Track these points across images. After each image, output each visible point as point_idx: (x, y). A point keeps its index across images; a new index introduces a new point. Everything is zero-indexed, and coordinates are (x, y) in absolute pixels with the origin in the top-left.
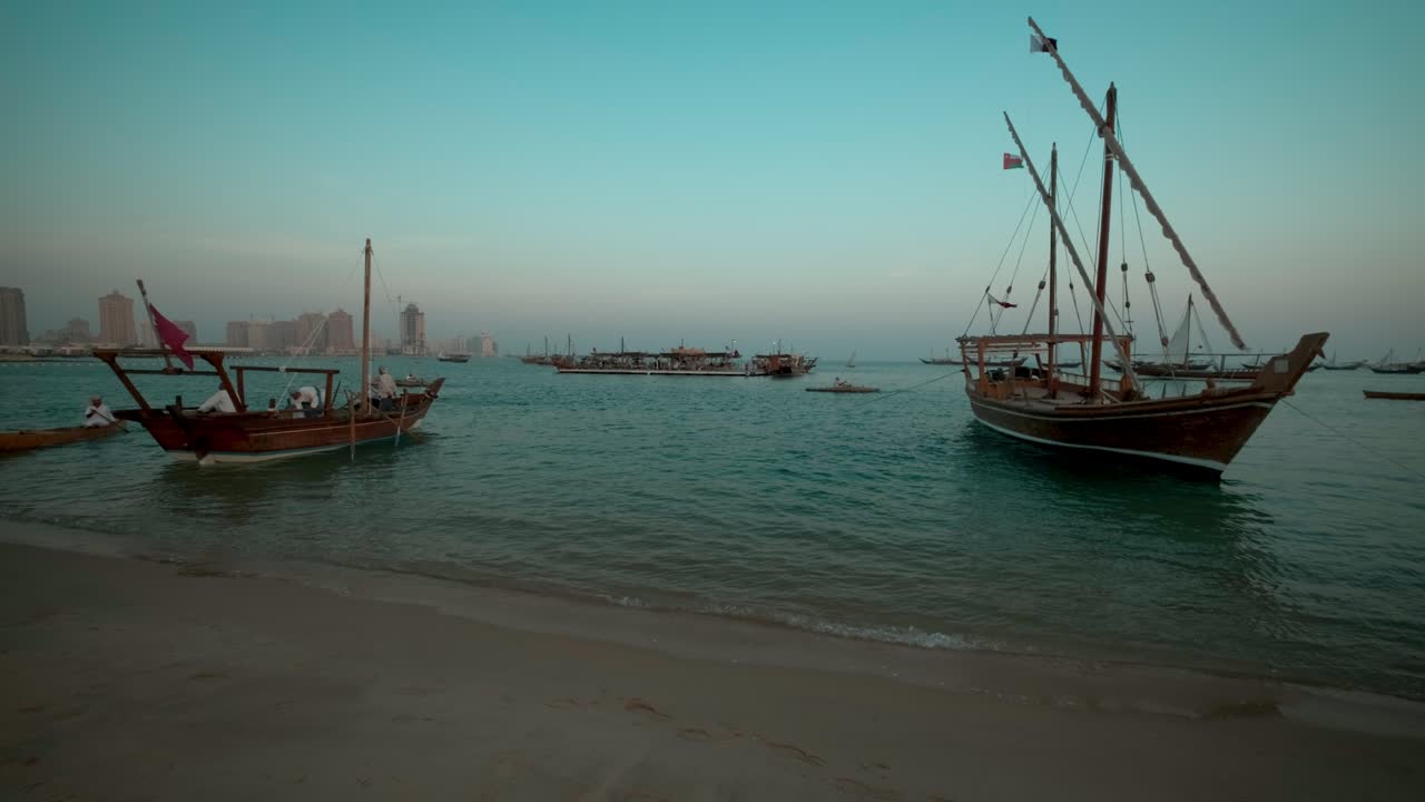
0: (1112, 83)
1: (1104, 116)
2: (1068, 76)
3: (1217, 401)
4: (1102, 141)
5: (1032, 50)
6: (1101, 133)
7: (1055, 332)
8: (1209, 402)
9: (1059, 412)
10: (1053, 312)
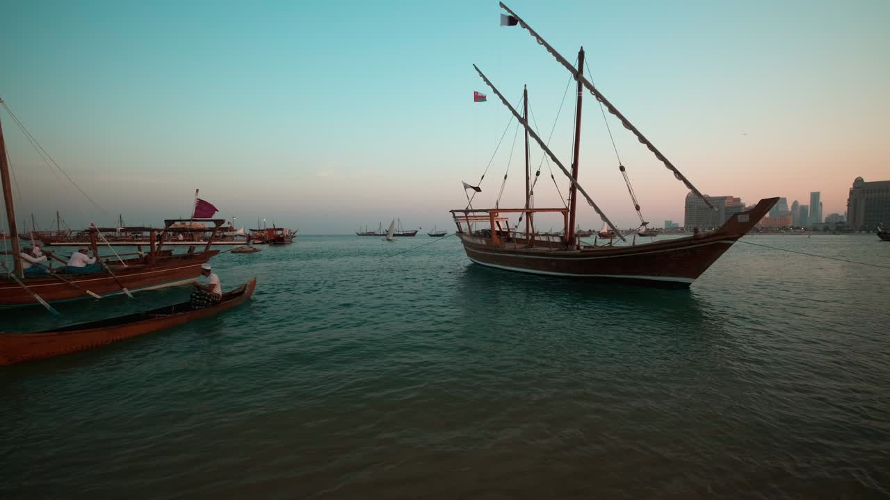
0: (582, 47)
1: (577, 68)
6: (575, 77)
7: (530, 207)
9: (583, 254)
10: (529, 194)
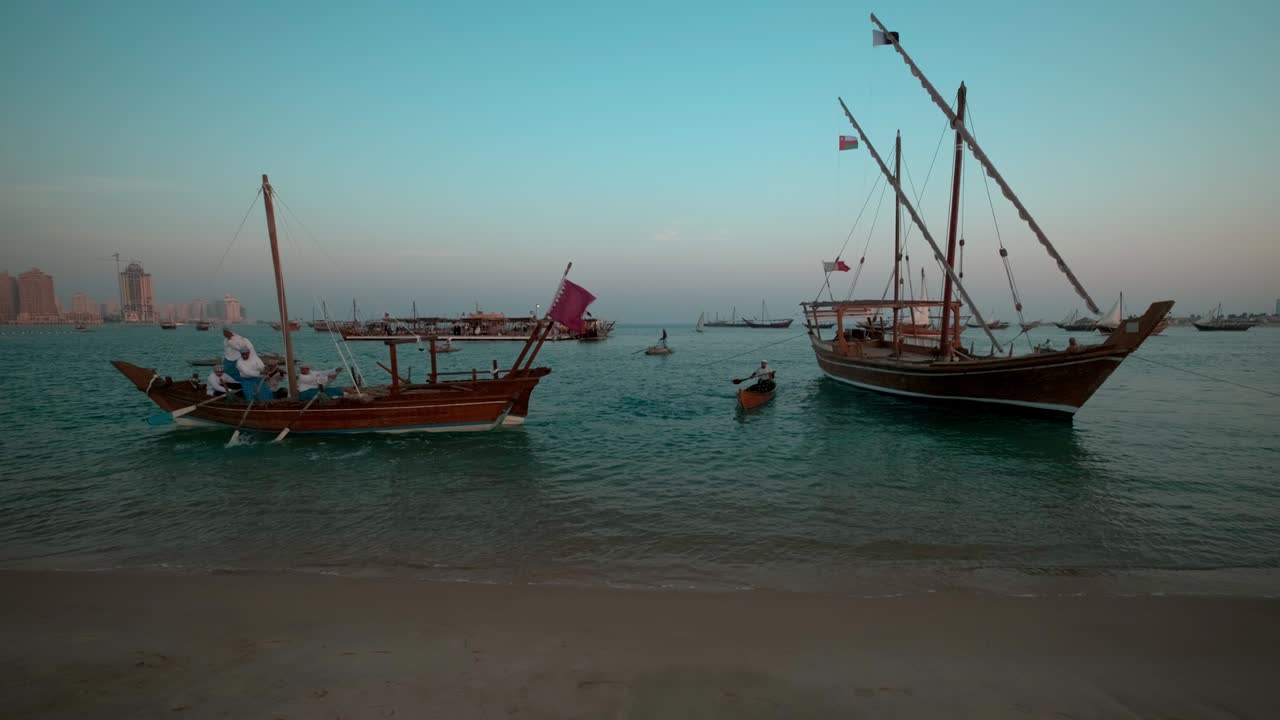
0: (963, 82)
1: (955, 111)
2: (916, 71)
3: (1079, 356)
4: (954, 132)
5: (876, 43)
6: (953, 125)
7: (899, 299)
8: (1071, 357)
10: (898, 282)
